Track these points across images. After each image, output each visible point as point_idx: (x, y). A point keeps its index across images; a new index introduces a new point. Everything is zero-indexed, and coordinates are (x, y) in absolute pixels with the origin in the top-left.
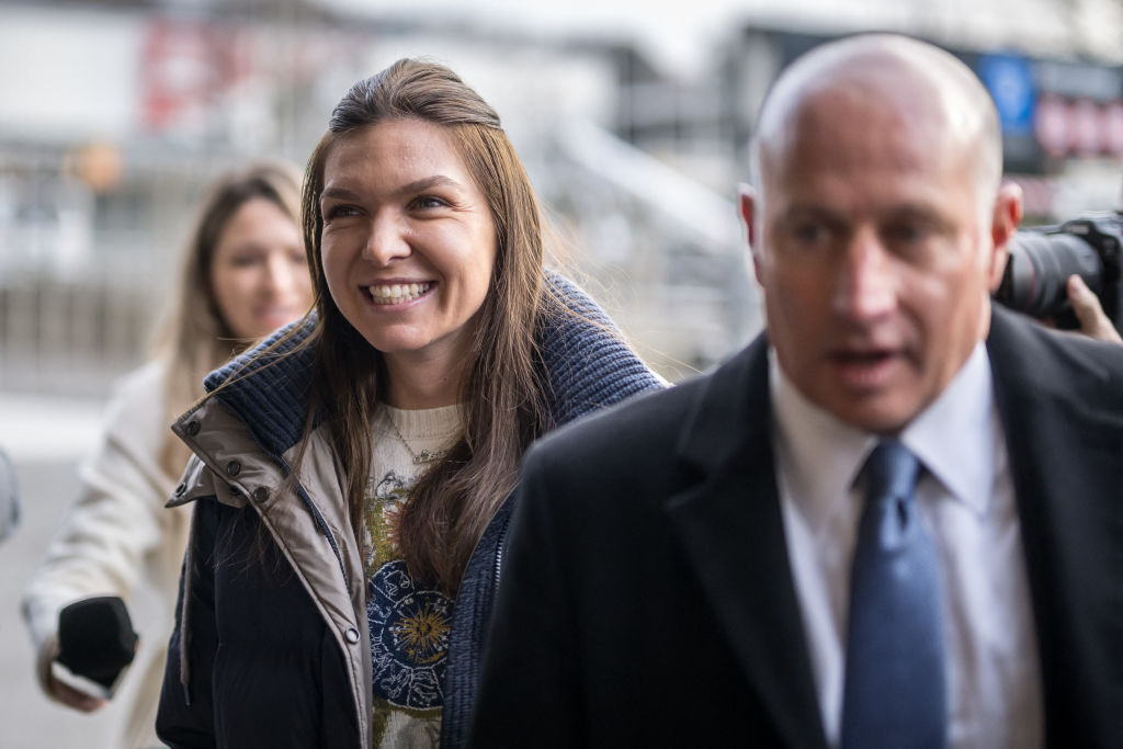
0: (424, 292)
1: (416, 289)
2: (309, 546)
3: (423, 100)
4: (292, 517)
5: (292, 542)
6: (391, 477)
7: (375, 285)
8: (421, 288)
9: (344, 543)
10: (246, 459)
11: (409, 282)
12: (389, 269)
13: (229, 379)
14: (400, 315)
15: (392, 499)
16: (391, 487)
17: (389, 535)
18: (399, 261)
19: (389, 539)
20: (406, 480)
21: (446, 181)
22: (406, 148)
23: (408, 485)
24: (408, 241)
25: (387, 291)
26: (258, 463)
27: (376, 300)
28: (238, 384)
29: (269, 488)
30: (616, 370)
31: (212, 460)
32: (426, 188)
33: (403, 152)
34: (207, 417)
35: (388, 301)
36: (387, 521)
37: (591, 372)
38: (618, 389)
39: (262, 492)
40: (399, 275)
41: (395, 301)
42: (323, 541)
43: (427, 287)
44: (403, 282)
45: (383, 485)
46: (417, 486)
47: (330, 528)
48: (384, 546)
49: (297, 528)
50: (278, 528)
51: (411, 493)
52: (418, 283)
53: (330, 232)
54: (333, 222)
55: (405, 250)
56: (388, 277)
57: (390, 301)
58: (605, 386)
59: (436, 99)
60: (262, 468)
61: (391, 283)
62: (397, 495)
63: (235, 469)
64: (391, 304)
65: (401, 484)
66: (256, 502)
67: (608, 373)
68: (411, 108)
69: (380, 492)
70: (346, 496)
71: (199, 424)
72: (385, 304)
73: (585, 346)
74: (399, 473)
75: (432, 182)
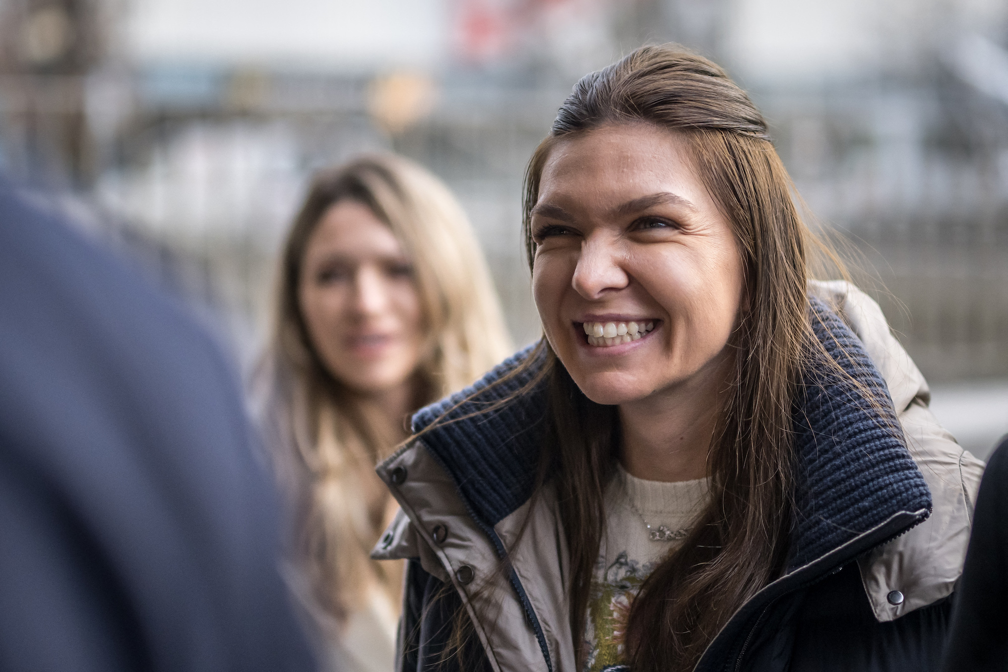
0: (648, 331)
1: (634, 327)
2: (515, 648)
3: (654, 99)
4: (499, 608)
5: (495, 639)
6: (623, 560)
7: (588, 322)
8: (643, 327)
9: (557, 643)
10: (455, 524)
11: (627, 320)
12: (600, 303)
13: (437, 420)
14: (616, 361)
15: (623, 587)
16: (622, 573)
17: (616, 633)
18: (614, 294)
19: (615, 638)
20: (640, 566)
21: (673, 199)
22: (628, 158)
23: (642, 573)
24: (625, 268)
25: (599, 330)
26: (468, 533)
27: (589, 341)
28: (447, 429)
29: (474, 567)
30: (873, 466)
31: (419, 518)
32: (647, 207)
33: (624, 162)
34: (416, 464)
35: (601, 342)
36: (615, 615)
37: (843, 465)
38: (872, 493)
39: (467, 572)
40: (613, 310)
41: (609, 343)
42: (532, 641)
43: (651, 326)
44: (618, 319)
45: (614, 569)
46: (652, 575)
47: (542, 624)
48: (608, 646)
49: (501, 623)
50: (482, 619)
51: (645, 584)
52: (639, 321)
53: (541, 253)
54: (544, 242)
55: (619, 279)
56: (600, 312)
57: (603, 343)
58: (857, 487)
59: (671, 99)
60: (469, 540)
61: (605, 320)
62: (628, 584)
63: (442, 535)
64: (605, 346)
65: (634, 570)
66: (460, 584)
67: (862, 471)
68: (635, 110)
69: (611, 577)
70: (567, 584)
71: (406, 472)
72: (599, 346)
73: (841, 429)
74: (632, 557)
75: (656, 199)
